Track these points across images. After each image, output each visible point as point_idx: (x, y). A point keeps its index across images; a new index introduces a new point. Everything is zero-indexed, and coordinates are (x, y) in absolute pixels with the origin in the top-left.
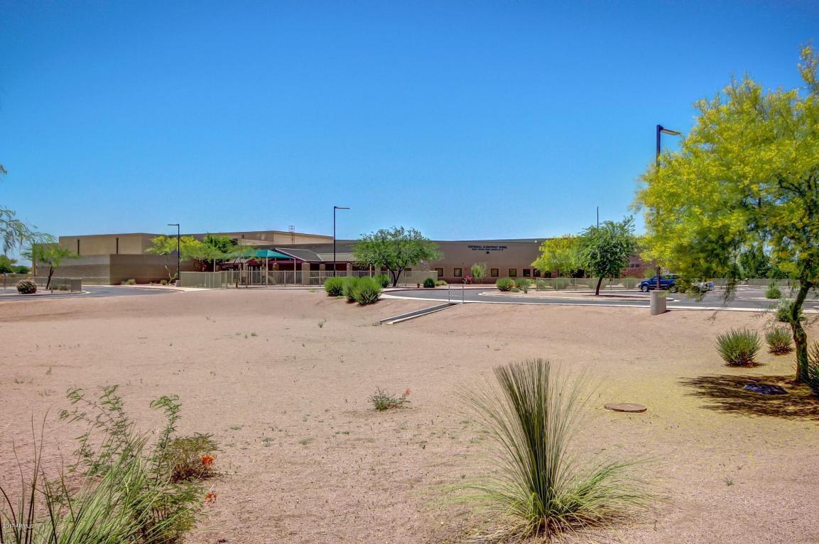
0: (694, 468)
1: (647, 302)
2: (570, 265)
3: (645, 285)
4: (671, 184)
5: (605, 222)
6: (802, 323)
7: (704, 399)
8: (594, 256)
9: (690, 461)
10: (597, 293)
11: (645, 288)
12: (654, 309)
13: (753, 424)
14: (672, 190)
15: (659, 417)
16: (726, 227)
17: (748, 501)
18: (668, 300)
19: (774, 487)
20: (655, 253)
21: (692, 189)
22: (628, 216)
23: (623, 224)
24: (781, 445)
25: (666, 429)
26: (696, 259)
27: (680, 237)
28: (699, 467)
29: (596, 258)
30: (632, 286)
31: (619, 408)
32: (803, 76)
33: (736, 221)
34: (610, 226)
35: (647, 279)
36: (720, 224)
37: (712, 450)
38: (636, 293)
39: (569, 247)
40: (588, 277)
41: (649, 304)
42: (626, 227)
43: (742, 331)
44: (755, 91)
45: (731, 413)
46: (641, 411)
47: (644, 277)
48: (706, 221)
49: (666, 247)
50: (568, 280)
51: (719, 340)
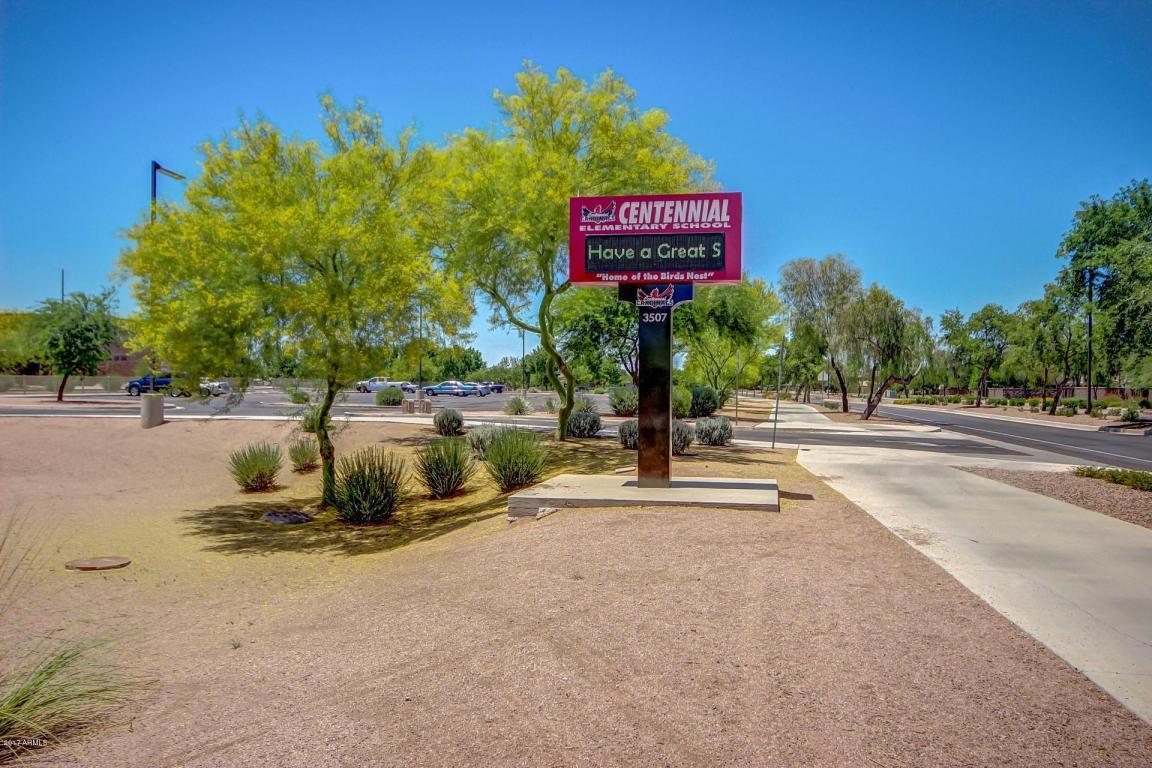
0: (193, 634)
1: (136, 411)
2: (16, 356)
3: (135, 386)
4: (166, 245)
5: (72, 295)
6: (329, 433)
7: (211, 538)
8: (53, 344)
9: (189, 624)
10: (60, 398)
11: (134, 390)
12: (146, 419)
13: (270, 565)
14: (167, 254)
15: (147, 571)
16: (235, 307)
17: (258, 665)
18: (166, 407)
19: (289, 640)
20: (143, 340)
21: (194, 254)
22: (109, 286)
23: (102, 297)
24: (301, 587)
25: (158, 586)
26: (196, 348)
27: (178, 320)
28: (200, 631)
29: (57, 346)
30: (115, 388)
31: (88, 565)
32: (327, 130)
33: (248, 300)
34: (80, 299)
35: (139, 378)
36: (227, 302)
37: (219, 606)
38: (121, 398)
39: (14, 328)
40: (46, 373)
41: (138, 413)
42: (106, 302)
43: (261, 446)
44: (274, 136)
45: (239, 553)
46: (123, 566)
47: (133, 375)
48: (211, 299)
49: (157, 332)
50: (11, 378)
51: (233, 459)
